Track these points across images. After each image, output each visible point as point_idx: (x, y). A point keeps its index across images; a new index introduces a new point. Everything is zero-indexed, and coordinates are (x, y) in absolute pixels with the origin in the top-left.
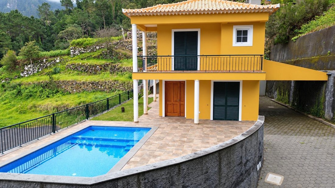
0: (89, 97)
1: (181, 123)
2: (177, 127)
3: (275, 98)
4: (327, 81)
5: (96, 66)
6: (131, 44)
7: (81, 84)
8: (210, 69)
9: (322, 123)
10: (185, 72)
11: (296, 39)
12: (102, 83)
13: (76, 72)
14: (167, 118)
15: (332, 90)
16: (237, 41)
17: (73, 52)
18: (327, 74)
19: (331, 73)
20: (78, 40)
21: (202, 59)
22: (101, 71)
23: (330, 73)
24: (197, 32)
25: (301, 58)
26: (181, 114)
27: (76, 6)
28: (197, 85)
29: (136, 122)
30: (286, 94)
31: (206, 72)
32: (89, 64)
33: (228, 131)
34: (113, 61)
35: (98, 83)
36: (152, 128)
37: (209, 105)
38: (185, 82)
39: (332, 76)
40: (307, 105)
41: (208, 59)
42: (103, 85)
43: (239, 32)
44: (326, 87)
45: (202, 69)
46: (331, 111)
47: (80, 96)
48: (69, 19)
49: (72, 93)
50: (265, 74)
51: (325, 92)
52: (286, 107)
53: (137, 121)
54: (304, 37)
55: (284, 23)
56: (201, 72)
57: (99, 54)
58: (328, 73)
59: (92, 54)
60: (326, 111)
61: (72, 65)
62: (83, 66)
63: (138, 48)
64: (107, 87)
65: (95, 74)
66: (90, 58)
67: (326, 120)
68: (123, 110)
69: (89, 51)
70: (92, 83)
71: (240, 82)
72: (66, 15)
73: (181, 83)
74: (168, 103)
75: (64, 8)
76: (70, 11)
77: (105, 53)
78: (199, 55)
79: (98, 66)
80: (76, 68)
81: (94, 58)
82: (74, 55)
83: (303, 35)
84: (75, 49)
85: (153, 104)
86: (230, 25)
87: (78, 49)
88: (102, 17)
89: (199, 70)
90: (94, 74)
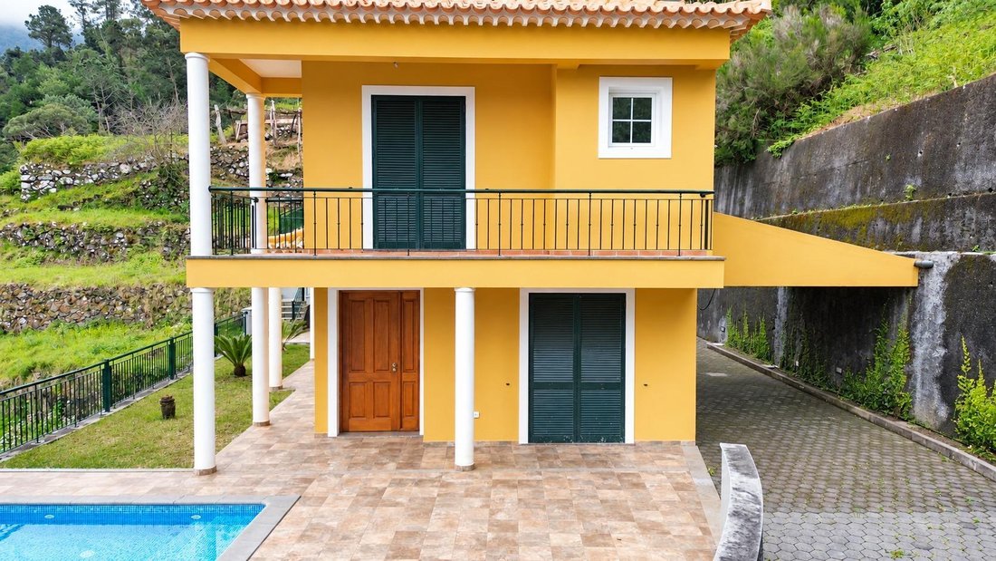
0: (73, 347)
1: (399, 467)
2: (382, 492)
3: (720, 338)
4: (915, 288)
5: (111, 232)
6: (246, 159)
7: (47, 296)
8: (517, 245)
9: (911, 439)
10: (414, 254)
11: (782, 149)
12: (127, 294)
13: (35, 253)
14: (346, 441)
15: (940, 321)
16: (615, 140)
17: (28, 182)
18: (915, 265)
19: (931, 262)
20: (52, 141)
21: (483, 204)
22: (128, 249)
23: (926, 262)
24: (462, 100)
25: (806, 210)
26: (405, 419)
27: (81, 40)
28: (464, 306)
29: (204, 473)
30: (758, 328)
31: (499, 256)
32: (84, 224)
33: (592, 501)
34: (177, 216)
35: (111, 293)
36: (267, 504)
37: (511, 384)
38: (418, 292)
39: (935, 271)
40: (839, 370)
41: (505, 205)
42: (132, 300)
43: (620, 106)
44: (912, 310)
45: (483, 246)
46: (937, 396)
47: (39, 343)
48: (51, 78)
49: (11, 332)
50: (721, 265)
51: (911, 327)
52: (766, 372)
53: (209, 466)
54: (810, 140)
55: (743, 99)
56: (483, 256)
57: (130, 189)
58: (919, 261)
59: (100, 190)
60: (918, 395)
61: (21, 227)
62: (64, 231)
63: (269, 171)
64: (146, 308)
65: (109, 259)
66: (93, 203)
67: (921, 426)
68: (169, 409)
69: (91, 181)
70: (89, 292)
71: (625, 294)
72: (43, 68)
73: (405, 297)
74: (353, 377)
75: (39, 45)
76: (60, 55)
77: (152, 189)
78: (473, 188)
79: (118, 231)
80: (37, 238)
81: (109, 204)
82: (36, 195)
83: (804, 136)
84: (37, 172)
85: (305, 375)
86: (589, 73)
87: (48, 171)
88: (169, 77)
89: (473, 247)
90: (104, 260)
